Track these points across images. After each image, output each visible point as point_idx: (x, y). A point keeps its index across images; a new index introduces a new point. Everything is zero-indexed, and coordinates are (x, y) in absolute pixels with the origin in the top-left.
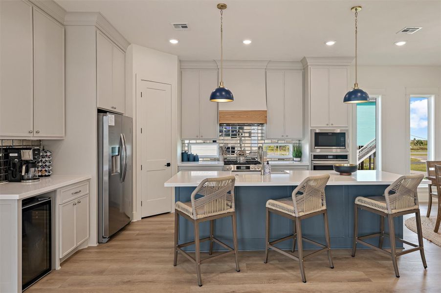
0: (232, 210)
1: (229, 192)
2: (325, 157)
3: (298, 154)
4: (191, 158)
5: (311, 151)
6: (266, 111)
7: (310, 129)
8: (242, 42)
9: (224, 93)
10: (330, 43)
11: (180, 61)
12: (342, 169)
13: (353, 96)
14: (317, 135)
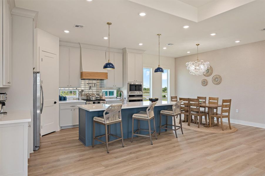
0: (121, 120)
1: (119, 112)
2: (133, 96)
3: (120, 94)
4: (63, 99)
5: (128, 93)
6: (107, 73)
7: (127, 82)
8: (103, 38)
9: (111, 65)
10: (141, 44)
11: (60, 41)
12: (153, 100)
13: (159, 70)
14: (131, 85)
